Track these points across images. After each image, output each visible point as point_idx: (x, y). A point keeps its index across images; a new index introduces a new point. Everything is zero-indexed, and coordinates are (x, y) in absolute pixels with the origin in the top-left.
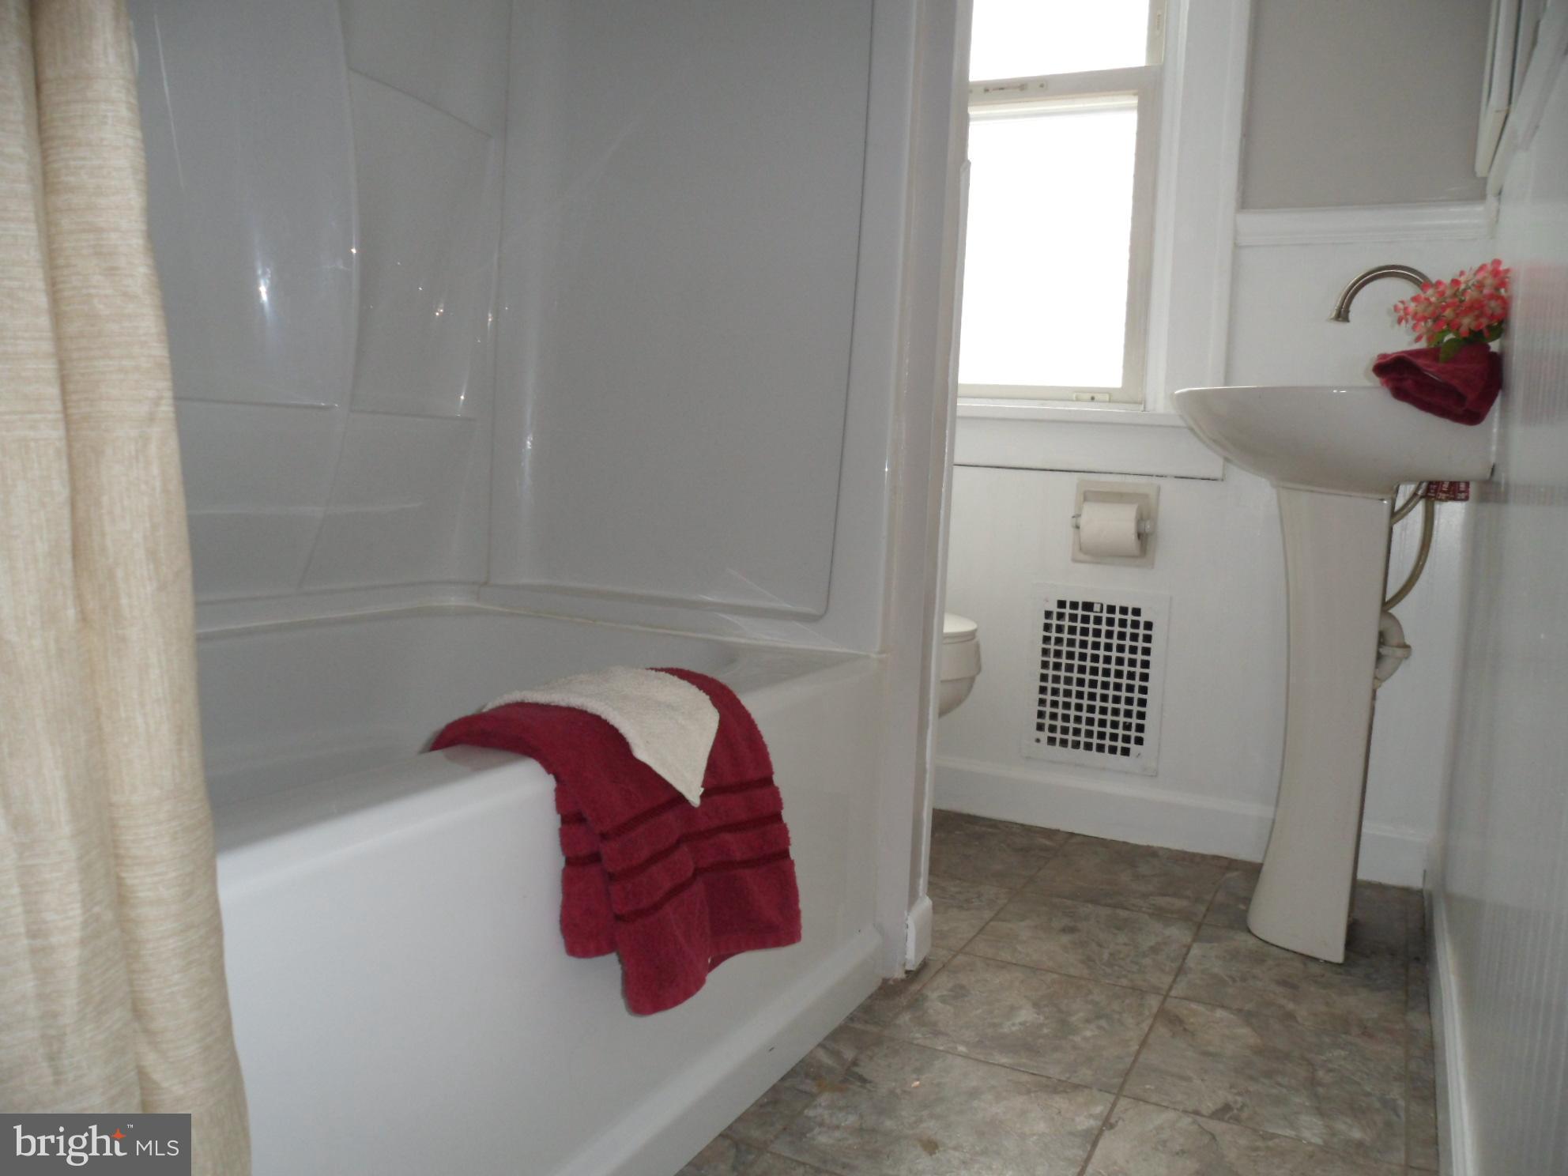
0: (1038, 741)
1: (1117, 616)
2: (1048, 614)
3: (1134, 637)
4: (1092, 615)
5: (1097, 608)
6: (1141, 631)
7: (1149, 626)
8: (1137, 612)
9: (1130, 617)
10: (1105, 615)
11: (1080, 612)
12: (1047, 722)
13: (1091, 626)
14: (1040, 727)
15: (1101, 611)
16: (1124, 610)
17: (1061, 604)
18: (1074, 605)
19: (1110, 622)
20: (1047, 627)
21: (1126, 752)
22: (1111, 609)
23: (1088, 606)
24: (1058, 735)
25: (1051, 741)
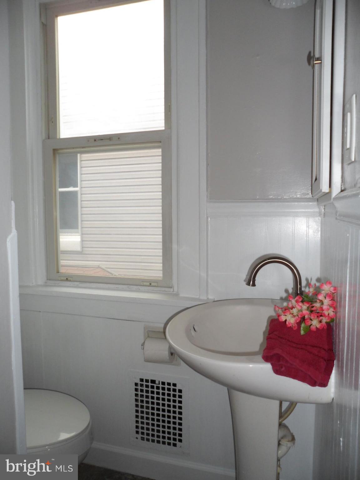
0: (137, 438)
1: (166, 386)
2: (136, 384)
3: (174, 396)
4: (155, 385)
5: (157, 382)
6: (177, 393)
7: (180, 391)
8: (175, 385)
9: (172, 387)
10: (161, 386)
11: (150, 384)
12: (140, 430)
13: (155, 390)
14: (137, 432)
15: (159, 384)
16: (169, 384)
17: (142, 380)
18: (147, 381)
19: (163, 389)
20: (136, 390)
21: (175, 445)
22: (163, 383)
23: (153, 382)
24: (145, 436)
25: (143, 439)
